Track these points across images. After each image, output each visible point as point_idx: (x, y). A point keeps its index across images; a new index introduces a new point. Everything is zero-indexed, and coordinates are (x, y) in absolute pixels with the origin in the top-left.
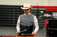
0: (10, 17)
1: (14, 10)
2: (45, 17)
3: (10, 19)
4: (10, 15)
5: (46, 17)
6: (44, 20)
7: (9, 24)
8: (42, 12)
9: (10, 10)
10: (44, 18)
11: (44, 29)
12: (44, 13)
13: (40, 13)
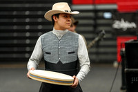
0: (15, 35)
1: (27, 13)
2: (116, 29)
3: (15, 42)
4: (15, 27)
5: (121, 29)
6: (115, 40)
7: (15, 56)
8: (107, 15)
9: (15, 13)
10: (113, 34)
11: (116, 64)
12: (112, 19)
13: (103, 18)
